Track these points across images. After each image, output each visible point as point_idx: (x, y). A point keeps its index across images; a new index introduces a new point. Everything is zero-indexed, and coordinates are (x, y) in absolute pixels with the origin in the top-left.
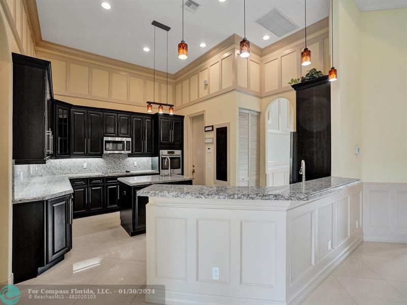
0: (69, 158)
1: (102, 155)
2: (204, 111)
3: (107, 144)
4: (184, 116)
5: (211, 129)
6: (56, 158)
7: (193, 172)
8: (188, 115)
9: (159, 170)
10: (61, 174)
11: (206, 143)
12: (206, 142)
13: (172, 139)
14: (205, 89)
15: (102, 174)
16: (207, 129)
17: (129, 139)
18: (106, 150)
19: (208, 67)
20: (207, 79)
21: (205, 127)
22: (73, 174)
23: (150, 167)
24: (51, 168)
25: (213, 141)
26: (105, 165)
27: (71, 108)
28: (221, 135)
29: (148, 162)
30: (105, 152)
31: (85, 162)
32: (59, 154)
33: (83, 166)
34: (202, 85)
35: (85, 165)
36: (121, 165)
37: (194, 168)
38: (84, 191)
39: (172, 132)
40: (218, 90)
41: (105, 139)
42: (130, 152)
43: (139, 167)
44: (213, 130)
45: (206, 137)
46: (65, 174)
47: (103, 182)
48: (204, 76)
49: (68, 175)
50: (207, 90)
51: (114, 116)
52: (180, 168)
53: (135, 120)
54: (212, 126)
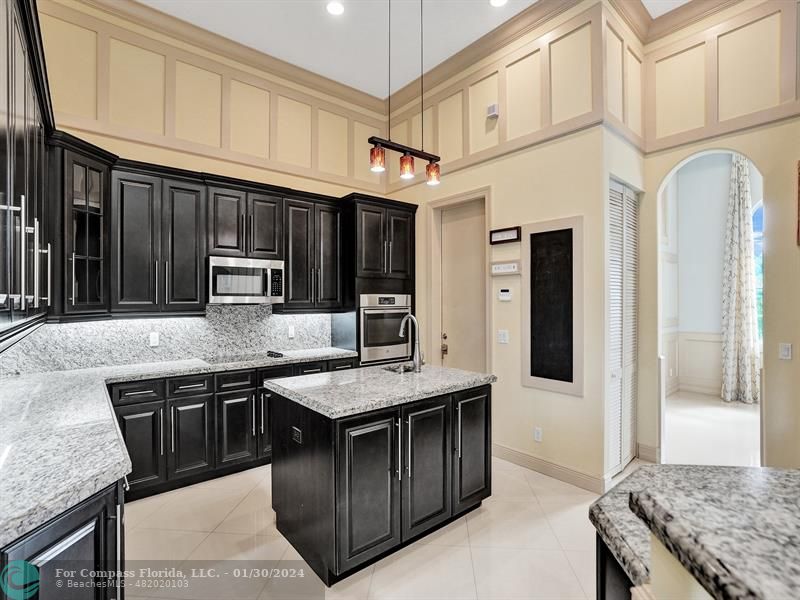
0: (107, 317)
1: (204, 309)
2: (488, 189)
3: (220, 278)
4: (417, 206)
5: (513, 235)
6: (65, 318)
7: (445, 351)
8: (430, 204)
9: (358, 349)
10: (80, 365)
11: (494, 276)
12: (494, 271)
13: (388, 266)
14: (489, 128)
15: (208, 365)
16: (497, 237)
17: (280, 265)
18: (215, 294)
19: (501, 68)
20: (494, 102)
21: (491, 233)
22: (116, 363)
23: (328, 339)
24: (51, 348)
25: (520, 268)
26: (212, 337)
27: (111, 168)
28: (549, 253)
29: (322, 326)
30: (212, 299)
31: (153, 330)
32: (74, 308)
33: (147, 340)
34: (477, 119)
35: (154, 340)
36: (253, 335)
37: (445, 342)
38: (155, 418)
39: (389, 246)
40: (538, 128)
41: (214, 262)
42: (280, 300)
43: (301, 339)
44: (519, 239)
45: (494, 260)
46: (95, 365)
47: (210, 389)
48: (484, 95)
49: (104, 367)
50: (494, 133)
51: (239, 198)
52: (407, 342)
53: (294, 211)
54: (518, 229)
